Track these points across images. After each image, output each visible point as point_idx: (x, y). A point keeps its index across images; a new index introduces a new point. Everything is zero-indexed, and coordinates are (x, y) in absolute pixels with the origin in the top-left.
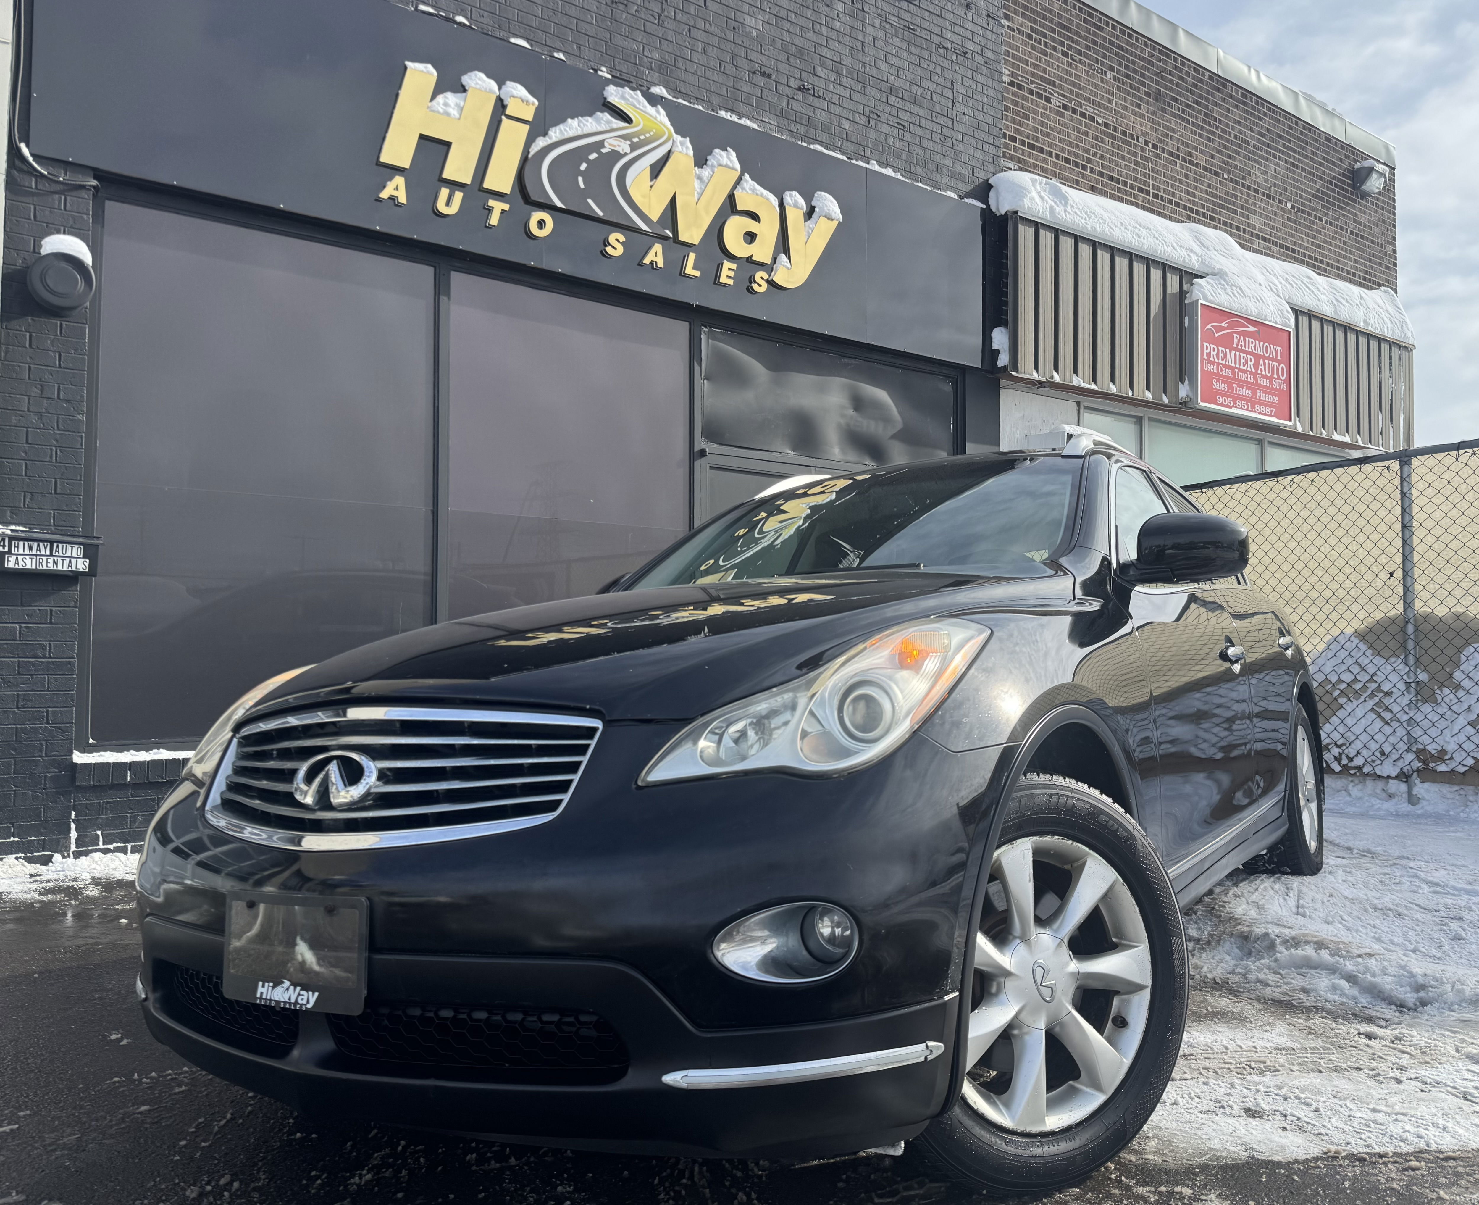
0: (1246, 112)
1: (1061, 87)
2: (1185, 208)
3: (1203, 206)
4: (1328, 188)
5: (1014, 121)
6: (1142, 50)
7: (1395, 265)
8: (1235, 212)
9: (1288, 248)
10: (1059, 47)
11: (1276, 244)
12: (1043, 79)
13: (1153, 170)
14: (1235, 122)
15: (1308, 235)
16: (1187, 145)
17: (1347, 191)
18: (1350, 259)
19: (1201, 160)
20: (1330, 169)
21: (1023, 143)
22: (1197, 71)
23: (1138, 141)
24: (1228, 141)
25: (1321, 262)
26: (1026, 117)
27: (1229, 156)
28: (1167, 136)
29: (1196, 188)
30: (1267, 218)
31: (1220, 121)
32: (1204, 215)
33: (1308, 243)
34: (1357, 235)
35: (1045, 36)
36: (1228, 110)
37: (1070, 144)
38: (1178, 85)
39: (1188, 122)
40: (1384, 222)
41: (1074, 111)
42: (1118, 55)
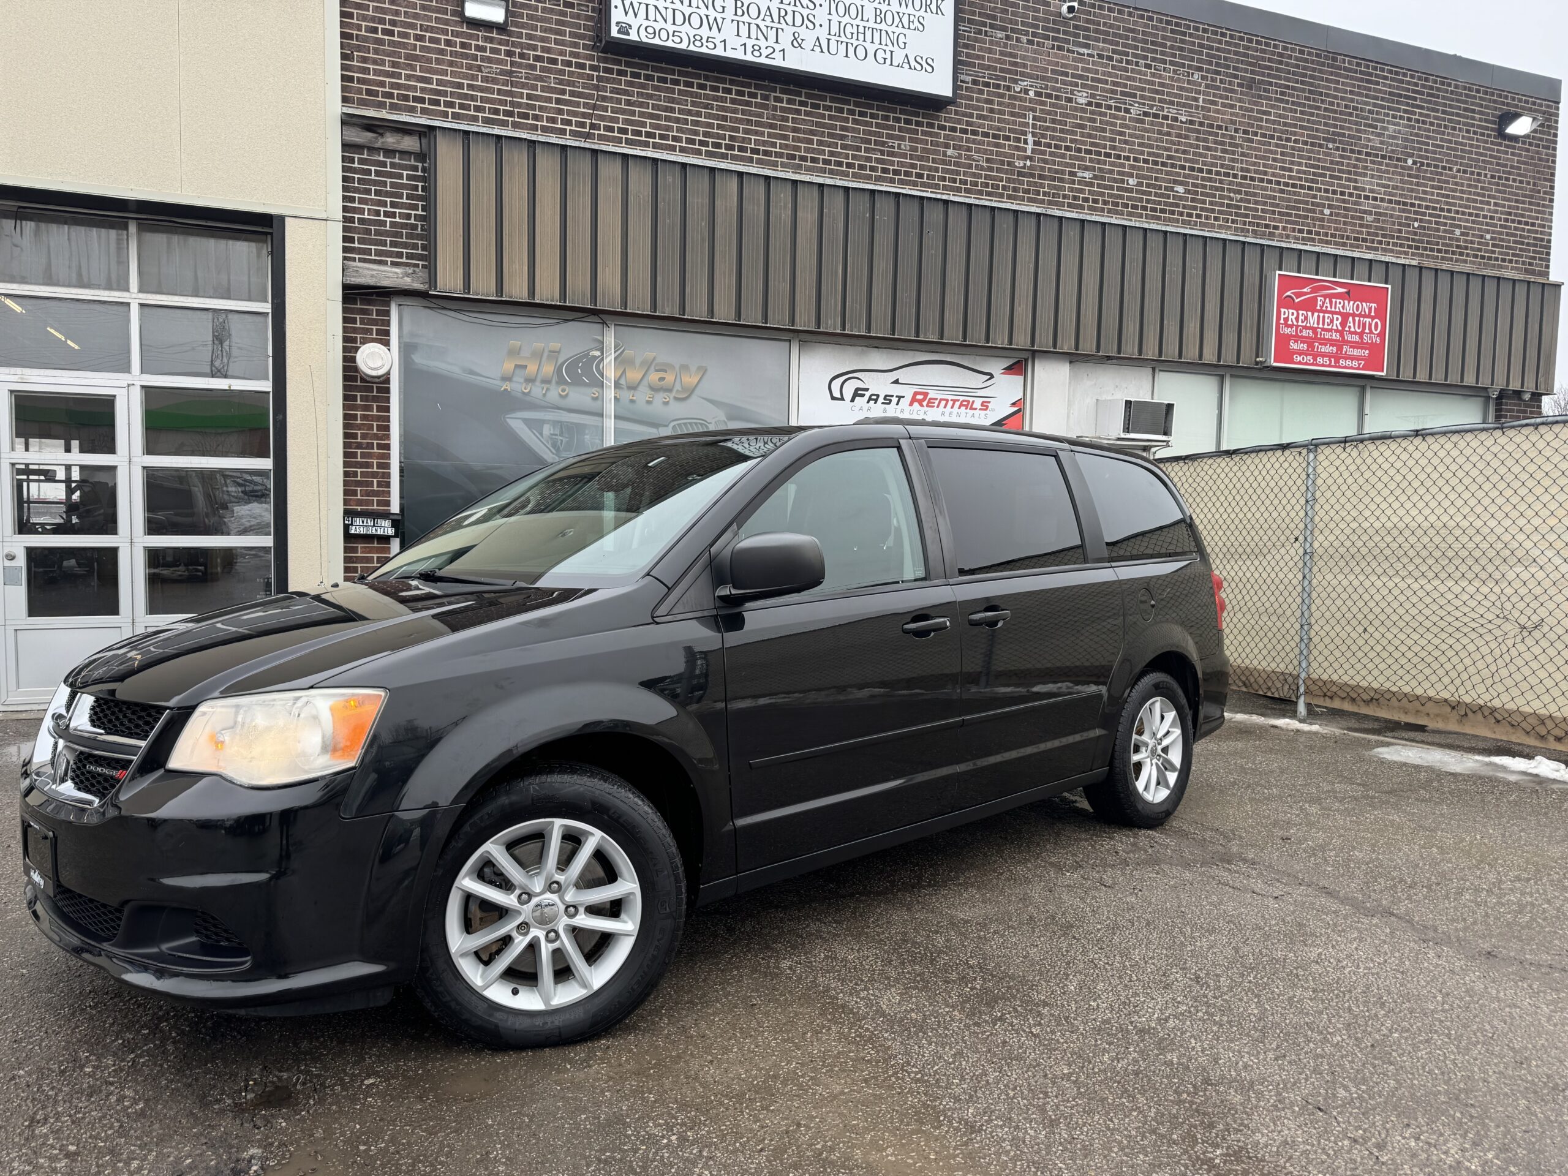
0: (1362, 80)
1: (1142, 97)
2: (1278, 183)
3: (1300, 179)
4: (1463, 137)
5: (1090, 136)
6: (1237, 45)
7: (1551, 200)
8: (1340, 178)
9: (1405, 204)
10: (1142, 62)
11: (1390, 201)
12: (1123, 93)
13: (1243, 154)
14: (1345, 92)
15: (1433, 187)
16: (1285, 124)
17: (1489, 136)
18: (1489, 203)
19: (1302, 135)
20: (1467, 117)
21: (1099, 153)
22: (1302, 52)
23: (1226, 129)
24: (1335, 112)
25: (1449, 211)
26: (1104, 130)
27: (1336, 126)
28: (1261, 120)
29: (1292, 163)
30: (1380, 178)
31: (1327, 95)
32: (1302, 187)
33: (1432, 194)
34: (1500, 178)
35: (1127, 54)
36: (1338, 82)
37: (1152, 147)
38: (1278, 70)
39: (1287, 102)
40: (1540, 159)
41: (1156, 116)
42: (1208, 55)
